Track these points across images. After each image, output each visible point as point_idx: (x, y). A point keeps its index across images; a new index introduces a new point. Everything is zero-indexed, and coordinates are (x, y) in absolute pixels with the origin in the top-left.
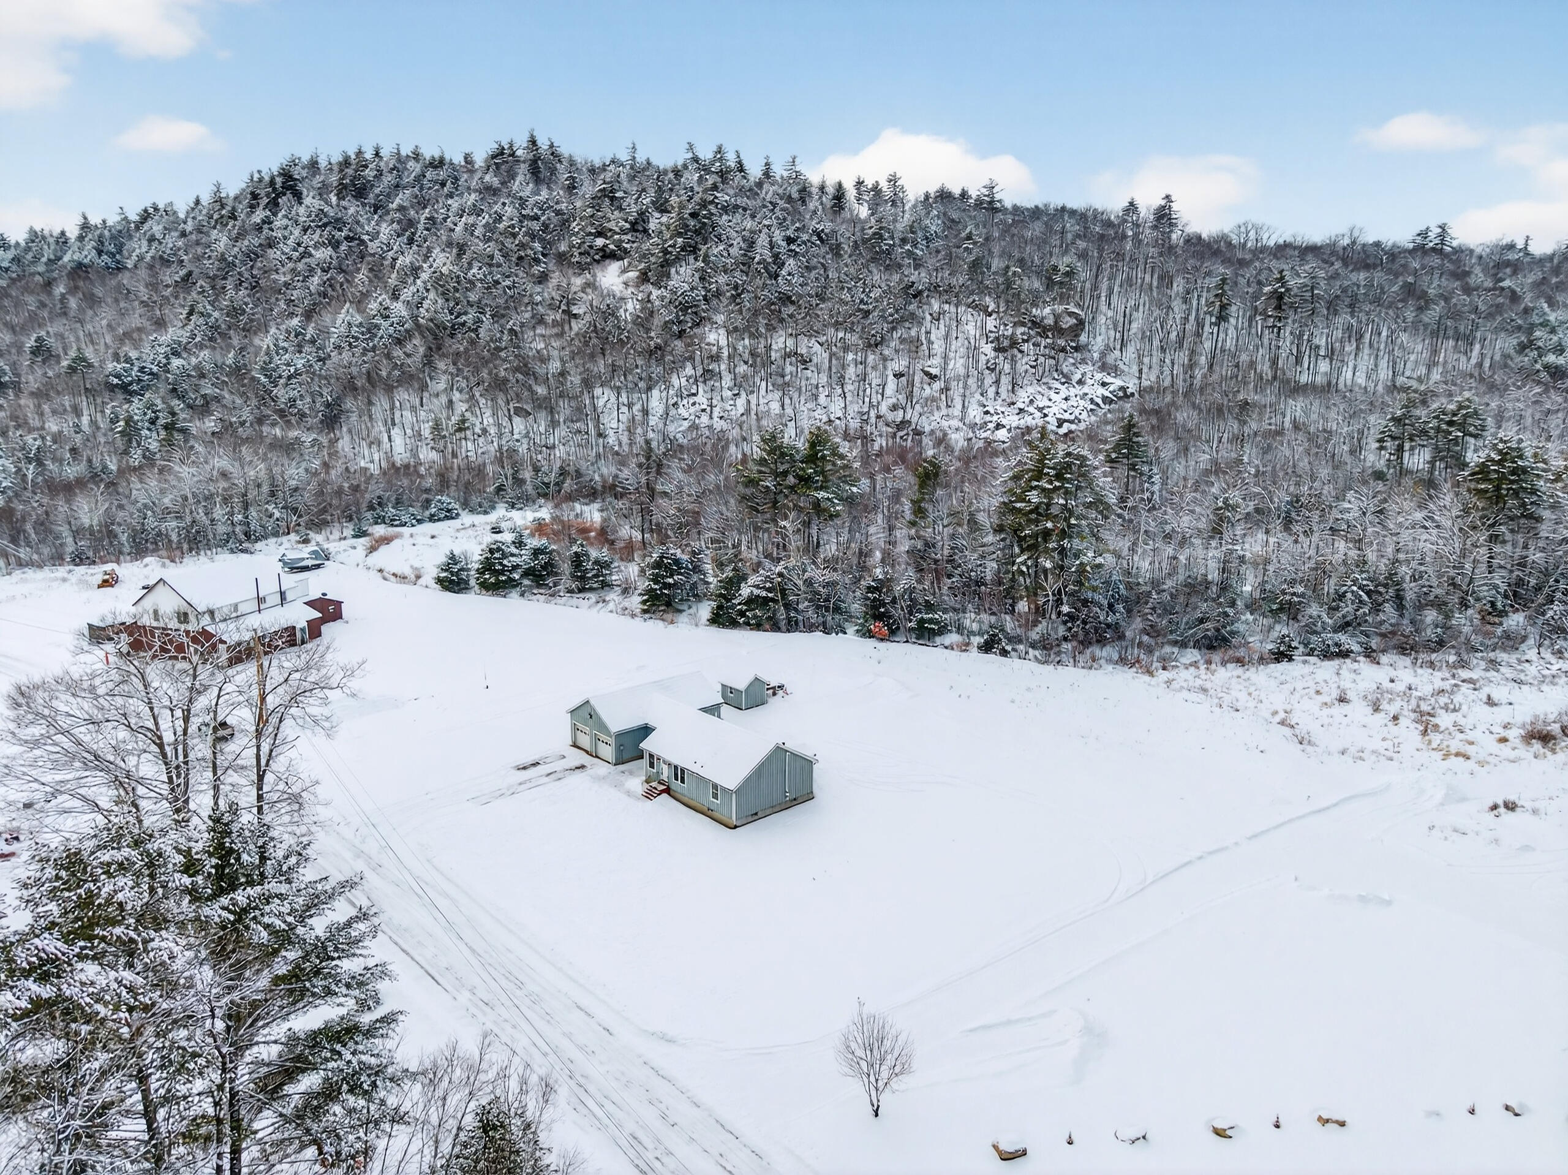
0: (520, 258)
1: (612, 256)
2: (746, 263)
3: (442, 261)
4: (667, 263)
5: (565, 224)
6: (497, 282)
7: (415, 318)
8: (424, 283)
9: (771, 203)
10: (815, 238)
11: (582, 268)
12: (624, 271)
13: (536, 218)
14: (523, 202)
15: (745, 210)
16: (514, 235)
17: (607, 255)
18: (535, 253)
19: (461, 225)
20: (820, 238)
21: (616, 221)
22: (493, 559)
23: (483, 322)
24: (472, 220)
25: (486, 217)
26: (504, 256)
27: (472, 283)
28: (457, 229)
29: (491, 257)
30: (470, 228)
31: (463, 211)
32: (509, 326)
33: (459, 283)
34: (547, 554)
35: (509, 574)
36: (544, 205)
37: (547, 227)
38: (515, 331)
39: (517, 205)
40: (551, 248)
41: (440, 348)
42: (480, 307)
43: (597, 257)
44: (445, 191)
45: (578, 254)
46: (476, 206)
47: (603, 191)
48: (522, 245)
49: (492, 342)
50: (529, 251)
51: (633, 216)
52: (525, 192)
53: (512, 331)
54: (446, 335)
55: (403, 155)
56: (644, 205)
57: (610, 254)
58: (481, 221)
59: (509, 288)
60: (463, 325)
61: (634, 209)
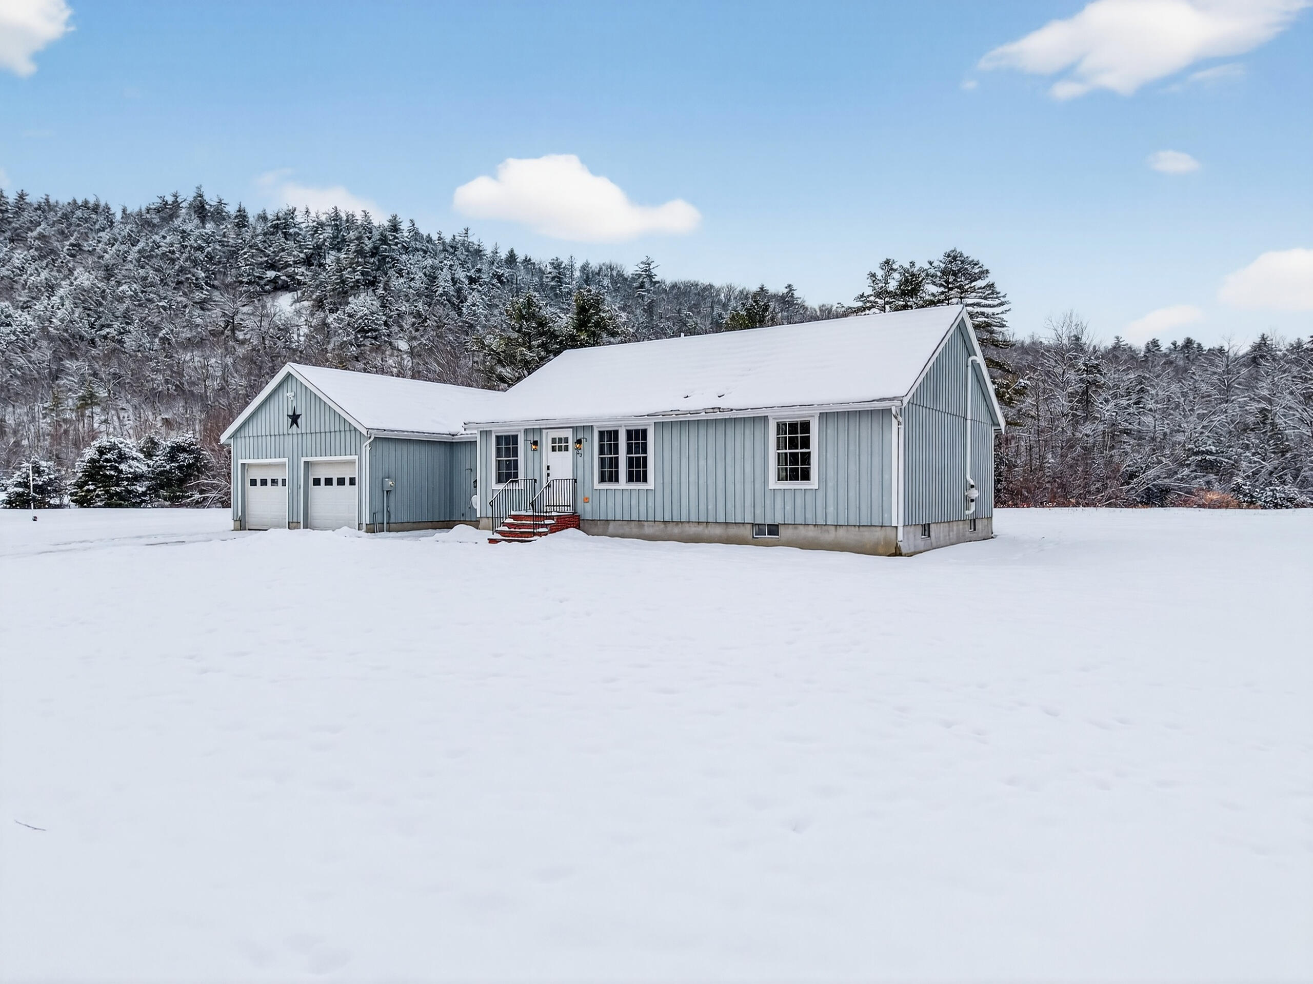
0: (180, 283)
1: (285, 288)
2: (428, 293)
3: (84, 278)
4: (344, 292)
5: (234, 254)
6: (150, 301)
7: (44, 329)
8: (61, 298)
9: (452, 247)
10: (495, 281)
11: (251, 297)
12: (298, 301)
13: (200, 248)
14: (184, 235)
15: (425, 252)
16: (173, 261)
17: (279, 287)
18: (197, 279)
19: (112, 251)
20: (501, 282)
21: (292, 253)
22: (103, 461)
23: (129, 332)
24: (124, 248)
25: (141, 245)
26: (162, 280)
27: (120, 300)
28: (107, 256)
29: (145, 279)
30: (123, 254)
31: (116, 240)
32: (161, 335)
33: (103, 298)
34: (192, 452)
35: (127, 485)
36: (209, 238)
37: (211, 259)
38: (168, 339)
39: (179, 237)
40: (215, 279)
41: (73, 356)
42: (127, 318)
43: (267, 287)
44: (97, 227)
45: (247, 283)
46: (132, 236)
47: (276, 227)
48: (182, 270)
49: (139, 351)
50: (189, 276)
51: (310, 249)
52: (188, 227)
53: (164, 340)
54: (83, 345)
55: (52, 201)
56: (320, 239)
57: (282, 286)
58: (136, 249)
59: (164, 308)
60: (105, 337)
61: (310, 243)
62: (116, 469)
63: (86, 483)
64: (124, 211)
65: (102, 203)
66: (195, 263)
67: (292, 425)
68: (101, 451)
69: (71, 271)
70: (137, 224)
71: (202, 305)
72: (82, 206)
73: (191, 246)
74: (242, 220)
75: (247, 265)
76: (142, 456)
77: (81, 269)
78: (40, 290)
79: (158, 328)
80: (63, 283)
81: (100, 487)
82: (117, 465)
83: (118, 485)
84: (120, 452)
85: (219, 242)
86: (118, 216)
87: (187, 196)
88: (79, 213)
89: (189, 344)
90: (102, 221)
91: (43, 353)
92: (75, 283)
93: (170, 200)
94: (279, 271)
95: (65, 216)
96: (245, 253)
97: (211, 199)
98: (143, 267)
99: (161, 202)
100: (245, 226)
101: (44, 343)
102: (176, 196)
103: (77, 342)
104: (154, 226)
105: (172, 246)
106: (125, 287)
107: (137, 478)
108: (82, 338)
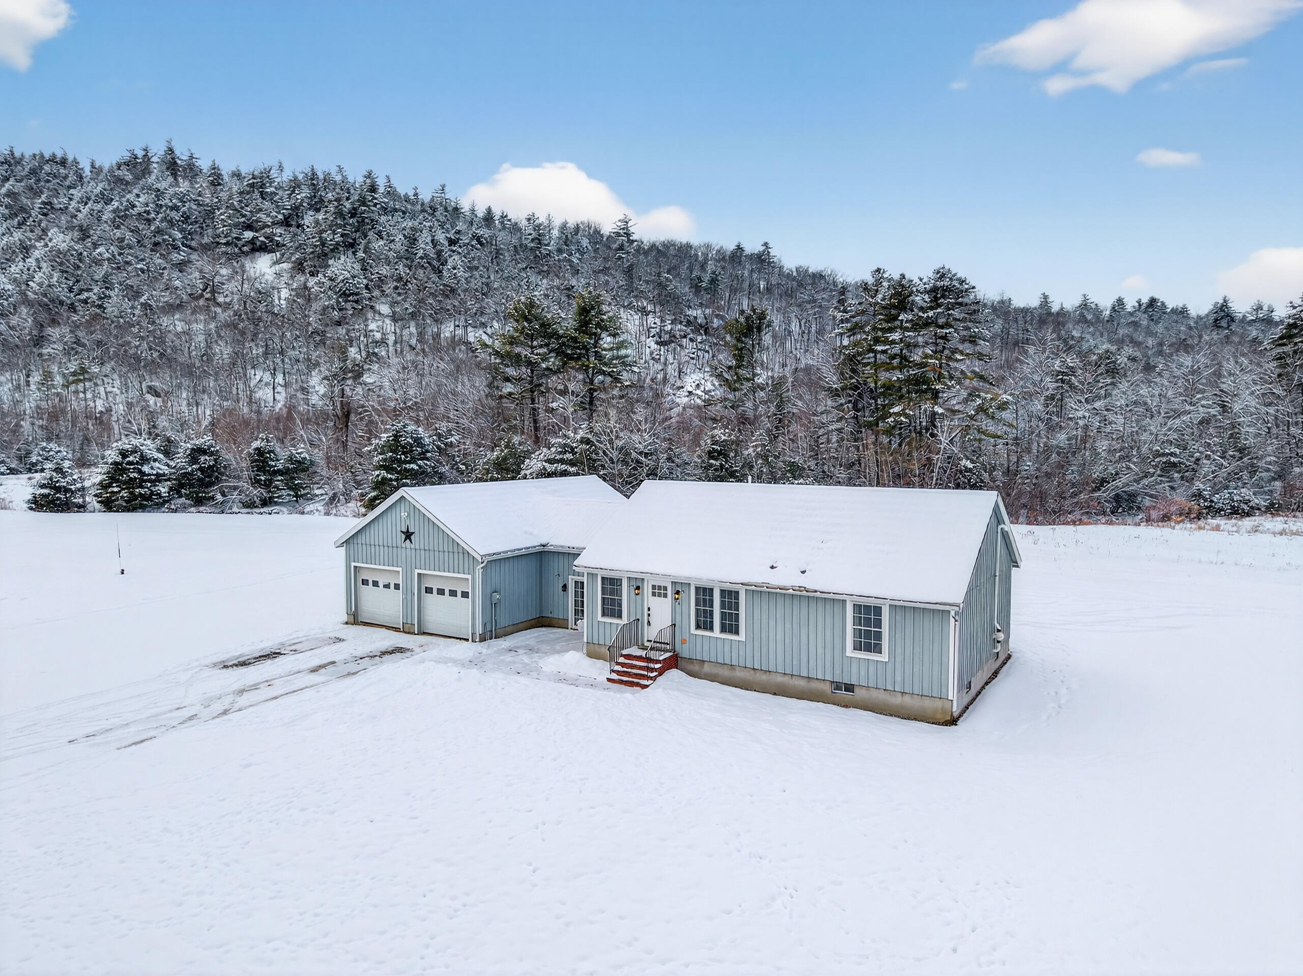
0: (156, 244)
1: (263, 249)
2: (408, 256)
3: (60, 239)
4: (324, 255)
5: (209, 214)
6: (128, 263)
7: (23, 294)
8: (37, 260)
9: (431, 208)
10: (474, 242)
11: (230, 257)
12: (275, 263)
13: (175, 208)
14: (159, 193)
15: (404, 213)
16: (149, 221)
17: (257, 248)
18: (174, 241)
19: (85, 210)
20: (481, 244)
21: (268, 214)
22: (126, 464)
23: (110, 297)
24: (99, 207)
25: (116, 204)
26: (139, 242)
27: (98, 262)
28: (80, 215)
29: (122, 240)
30: (97, 214)
31: (89, 199)
32: (142, 300)
33: (80, 260)
34: (212, 454)
35: (151, 486)
36: (184, 196)
37: (188, 217)
38: (150, 306)
39: (153, 196)
40: (192, 239)
41: (54, 322)
42: (107, 283)
43: (245, 249)
44: (67, 183)
45: (225, 244)
46: (104, 195)
47: (252, 186)
48: (159, 231)
49: (121, 317)
50: (167, 237)
51: (287, 209)
52: (162, 185)
53: (146, 306)
54: (63, 310)
55: (17, 154)
56: (298, 199)
57: (260, 246)
58: (110, 208)
59: (143, 271)
60: (85, 301)
61: (287, 203)
62: (140, 472)
63: (110, 485)
64: (93, 166)
65: (70, 158)
66: (171, 223)
67: (405, 540)
68: (124, 454)
69: (45, 231)
70: (108, 180)
71: (181, 266)
72: (49, 160)
73: (166, 205)
74: (216, 180)
75: (224, 226)
76: (161, 456)
77: (56, 229)
78: (14, 252)
79: (137, 294)
80: (38, 244)
81: (124, 489)
82: (140, 467)
83: (141, 487)
84: (142, 454)
85: (195, 201)
86: (87, 172)
87: (158, 151)
88: (47, 168)
89: (171, 309)
90: (72, 178)
91: (24, 319)
92: (50, 244)
93: (140, 154)
94: (256, 232)
95: (33, 172)
96: (221, 214)
97: (182, 155)
98: (118, 227)
99: (130, 155)
100: (219, 184)
101: (24, 310)
102: (146, 150)
103: (57, 307)
104: (127, 183)
105: (148, 206)
106: (101, 249)
107: (159, 478)
108: (61, 303)
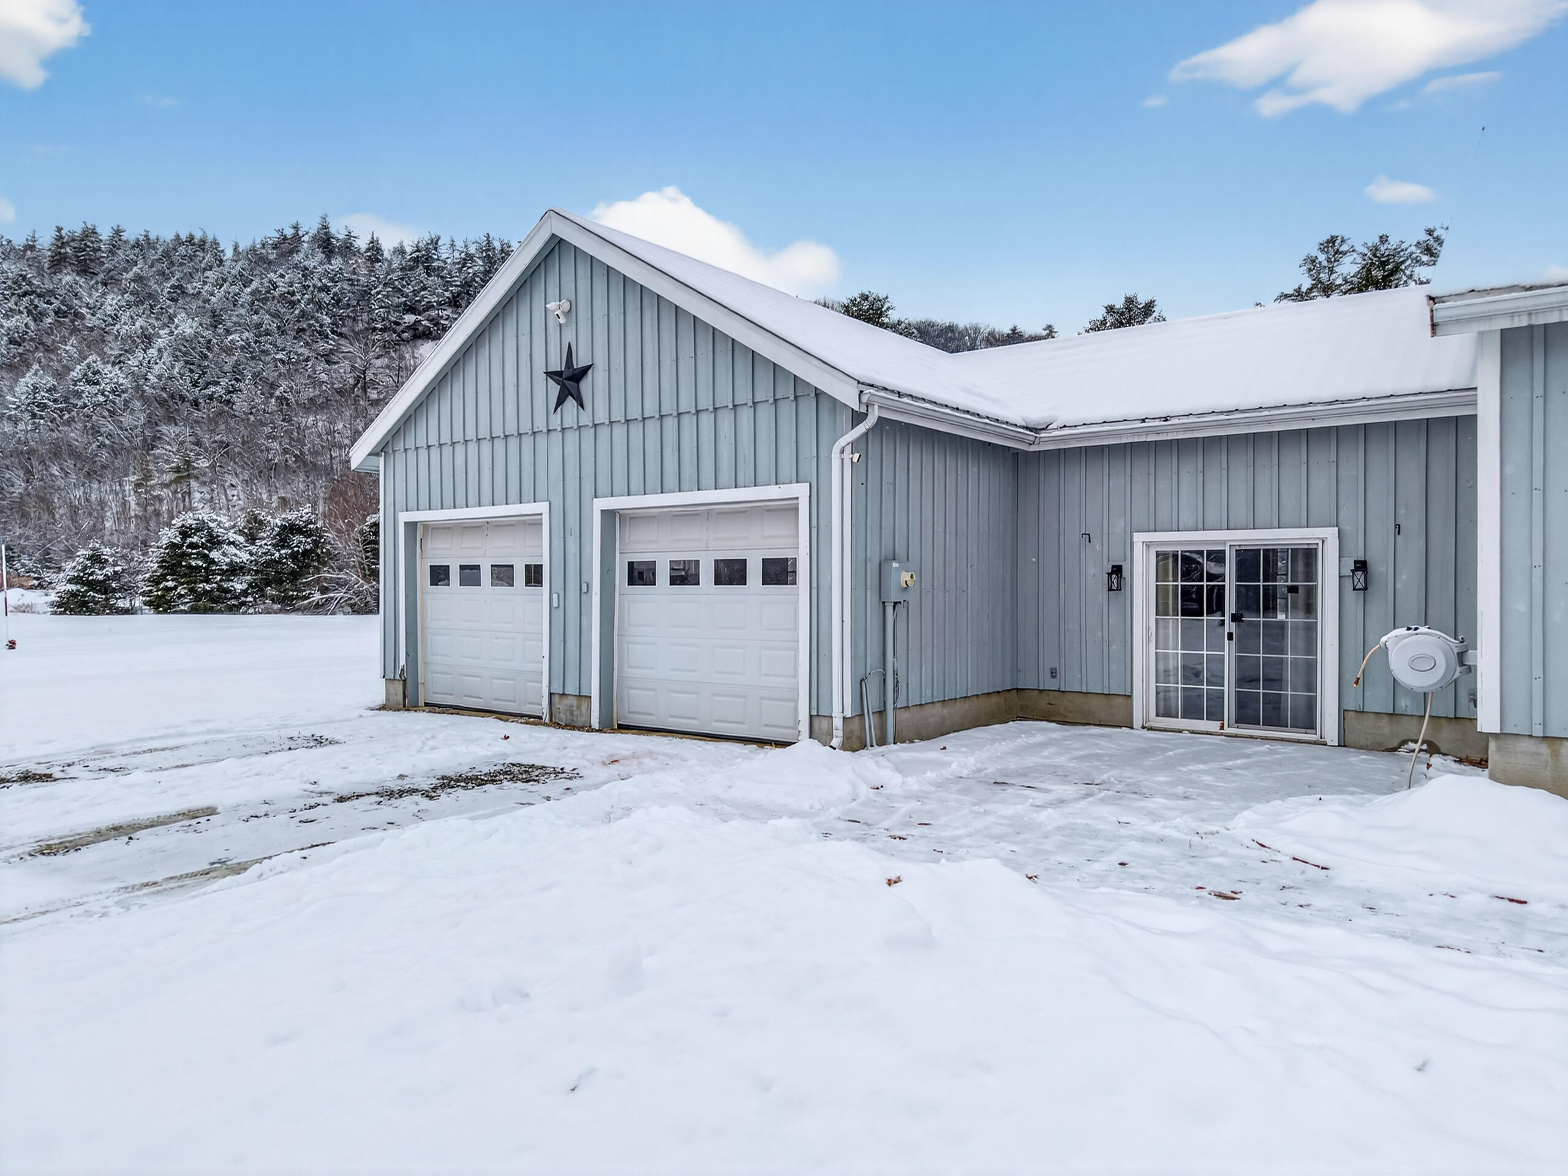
0: (300, 331)
1: (427, 335)
3: (186, 326)
5: (365, 294)
6: (264, 352)
7: (138, 388)
8: (160, 350)
11: (388, 346)
13: (325, 289)
14: (307, 273)
16: (293, 304)
17: (419, 335)
18: (321, 326)
19: (220, 293)
21: (434, 292)
22: (188, 547)
23: (240, 391)
24: (235, 289)
25: (254, 285)
26: (279, 328)
27: (229, 351)
28: (214, 299)
29: (259, 326)
30: (232, 297)
31: (225, 280)
32: (277, 393)
33: (209, 349)
34: (308, 534)
35: (221, 580)
36: (335, 275)
37: (339, 301)
38: (286, 399)
39: (300, 276)
40: (344, 325)
41: (171, 420)
42: (237, 373)
43: (405, 335)
44: (203, 266)
45: (381, 330)
46: (243, 275)
47: (416, 260)
48: (303, 314)
49: (251, 413)
50: (312, 322)
51: (456, 286)
52: (311, 263)
53: (282, 400)
54: (185, 408)
55: (152, 237)
56: (469, 273)
57: (424, 332)
58: (248, 290)
59: (283, 362)
60: (211, 398)
61: (457, 279)
62: (205, 557)
63: (163, 578)
64: (236, 249)
65: (210, 238)
66: (320, 306)
67: (560, 402)
68: (185, 533)
69: (171, 318)
70: (250, 260)
71: (328, 358)
72: (186, 241)
73: (315, 286)
74: (375, 252)
75: (381, 307)
76: (241, 539)
77: (183, 315)
78: (134, 341)
79: (273, 386)
80: (162, 332)
81: (182, 584)
82: (206, 552)
83: (208, 581)
84: (210, 534)
85: (349, 280)
86: (229, 254)
87: (310, 227)
88: (182, 250)
89: (311, 407)
90: (209, 257)
91: (135, 418)
92: (176, 332)
93: (289, 232)
94: (420, 315)
95: (167, 254)
96: (378, 293)
97: (338, 231)
98: (256, 313)
99: (278, 236)
100: (378, 261)
101: (137, 404)
102: (296, 228)
103: (176, 403)
104: (270, 263)
105: (292, 286)
106: (235, 336)
107: (235, 570)
108: (183, 399)
